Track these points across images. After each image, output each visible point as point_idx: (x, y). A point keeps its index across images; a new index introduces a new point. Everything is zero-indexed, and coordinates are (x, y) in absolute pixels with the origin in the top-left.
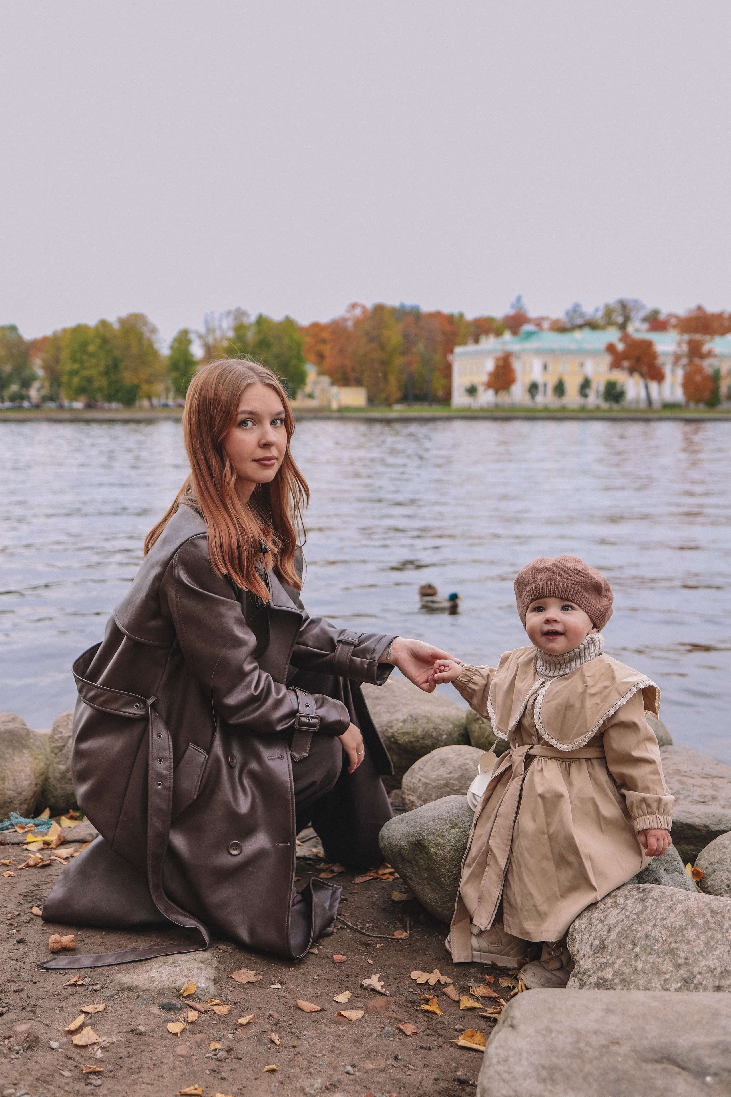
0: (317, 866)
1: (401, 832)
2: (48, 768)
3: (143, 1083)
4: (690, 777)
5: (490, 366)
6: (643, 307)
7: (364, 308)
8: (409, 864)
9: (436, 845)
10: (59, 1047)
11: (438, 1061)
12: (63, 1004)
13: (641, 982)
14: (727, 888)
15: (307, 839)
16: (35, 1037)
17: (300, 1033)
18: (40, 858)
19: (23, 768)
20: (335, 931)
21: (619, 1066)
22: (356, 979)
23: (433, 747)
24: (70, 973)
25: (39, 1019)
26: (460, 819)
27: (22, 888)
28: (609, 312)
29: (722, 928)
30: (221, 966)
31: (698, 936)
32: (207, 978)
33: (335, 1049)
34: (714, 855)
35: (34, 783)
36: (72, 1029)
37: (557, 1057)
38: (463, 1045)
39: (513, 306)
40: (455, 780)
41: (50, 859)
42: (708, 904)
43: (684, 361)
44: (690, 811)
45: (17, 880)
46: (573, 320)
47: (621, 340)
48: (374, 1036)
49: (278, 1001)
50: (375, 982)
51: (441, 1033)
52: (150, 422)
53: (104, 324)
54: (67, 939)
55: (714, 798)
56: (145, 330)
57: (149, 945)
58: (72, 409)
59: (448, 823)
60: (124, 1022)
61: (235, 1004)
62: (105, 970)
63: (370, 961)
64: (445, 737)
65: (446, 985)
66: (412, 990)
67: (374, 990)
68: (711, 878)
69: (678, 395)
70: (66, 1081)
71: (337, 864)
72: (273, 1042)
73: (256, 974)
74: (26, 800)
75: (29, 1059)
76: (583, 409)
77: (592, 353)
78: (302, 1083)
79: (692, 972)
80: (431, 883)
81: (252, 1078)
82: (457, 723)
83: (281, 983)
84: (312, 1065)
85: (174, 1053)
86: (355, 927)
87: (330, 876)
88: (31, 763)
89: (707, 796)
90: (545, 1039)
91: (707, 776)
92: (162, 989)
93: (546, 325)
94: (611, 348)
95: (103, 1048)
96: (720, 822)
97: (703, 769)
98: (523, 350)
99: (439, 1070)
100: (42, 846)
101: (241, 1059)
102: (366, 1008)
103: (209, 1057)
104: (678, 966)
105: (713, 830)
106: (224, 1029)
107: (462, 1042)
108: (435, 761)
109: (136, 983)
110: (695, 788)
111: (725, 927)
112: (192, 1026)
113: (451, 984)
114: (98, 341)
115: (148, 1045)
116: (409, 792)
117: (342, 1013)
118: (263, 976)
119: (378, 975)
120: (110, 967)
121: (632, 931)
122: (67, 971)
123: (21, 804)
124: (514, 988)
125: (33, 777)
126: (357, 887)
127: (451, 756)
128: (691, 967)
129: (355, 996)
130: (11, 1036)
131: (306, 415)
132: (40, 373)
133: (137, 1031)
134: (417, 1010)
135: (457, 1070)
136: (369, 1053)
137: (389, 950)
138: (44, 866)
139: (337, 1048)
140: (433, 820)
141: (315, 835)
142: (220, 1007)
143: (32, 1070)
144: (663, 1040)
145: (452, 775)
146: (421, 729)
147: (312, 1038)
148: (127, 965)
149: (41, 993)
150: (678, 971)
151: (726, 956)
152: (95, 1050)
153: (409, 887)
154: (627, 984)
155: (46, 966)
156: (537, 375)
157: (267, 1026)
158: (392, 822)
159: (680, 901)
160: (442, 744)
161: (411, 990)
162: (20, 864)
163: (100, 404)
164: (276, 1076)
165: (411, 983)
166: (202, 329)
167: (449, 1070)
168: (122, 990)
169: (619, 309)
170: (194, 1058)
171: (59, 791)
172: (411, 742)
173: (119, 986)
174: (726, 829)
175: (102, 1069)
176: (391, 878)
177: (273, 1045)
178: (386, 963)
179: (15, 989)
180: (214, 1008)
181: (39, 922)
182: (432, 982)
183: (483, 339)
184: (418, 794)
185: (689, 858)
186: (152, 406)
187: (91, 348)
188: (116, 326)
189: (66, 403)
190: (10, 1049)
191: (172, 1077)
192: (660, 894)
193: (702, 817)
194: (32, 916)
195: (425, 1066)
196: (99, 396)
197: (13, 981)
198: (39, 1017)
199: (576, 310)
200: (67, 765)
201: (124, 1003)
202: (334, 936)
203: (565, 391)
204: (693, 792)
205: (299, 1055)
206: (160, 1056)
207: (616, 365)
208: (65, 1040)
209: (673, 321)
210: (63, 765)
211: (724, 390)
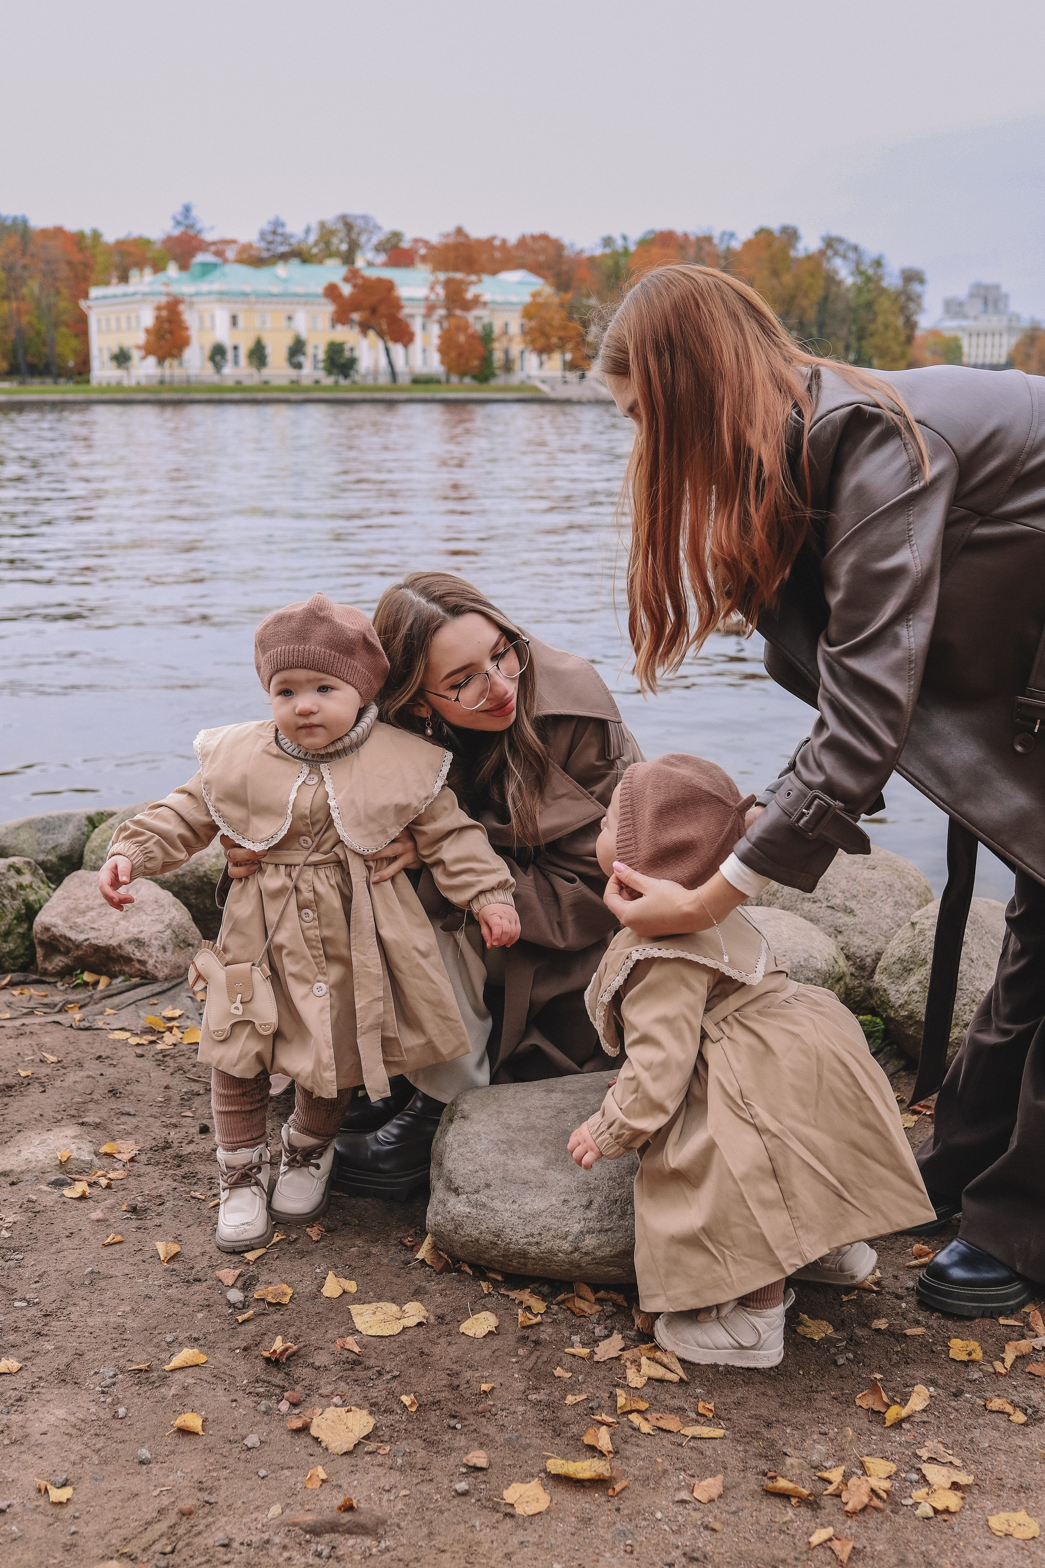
5: (148, 318)
6: (378, 227)
28: (326, 234)
39: (178, 222)
43: (441, 312)
46: (272, 245)
47: (346, 280)
69: (434, 364)
76: (295, 385)
77: (305, 299)
85: (89, 1220)
92: (43, 1168)
93: (231, 253)
94: (332, 292)
98: (199, 294)
103: (127, 1218)
106: (128, 1194)
115: (54, 1218)
156: (222, 333)
169: (340, 226)
183: (134, 274)
199: (276, 229)
203: (267, 358)
207: (341, 318)
209: (423, 251)
211: (498, 356)
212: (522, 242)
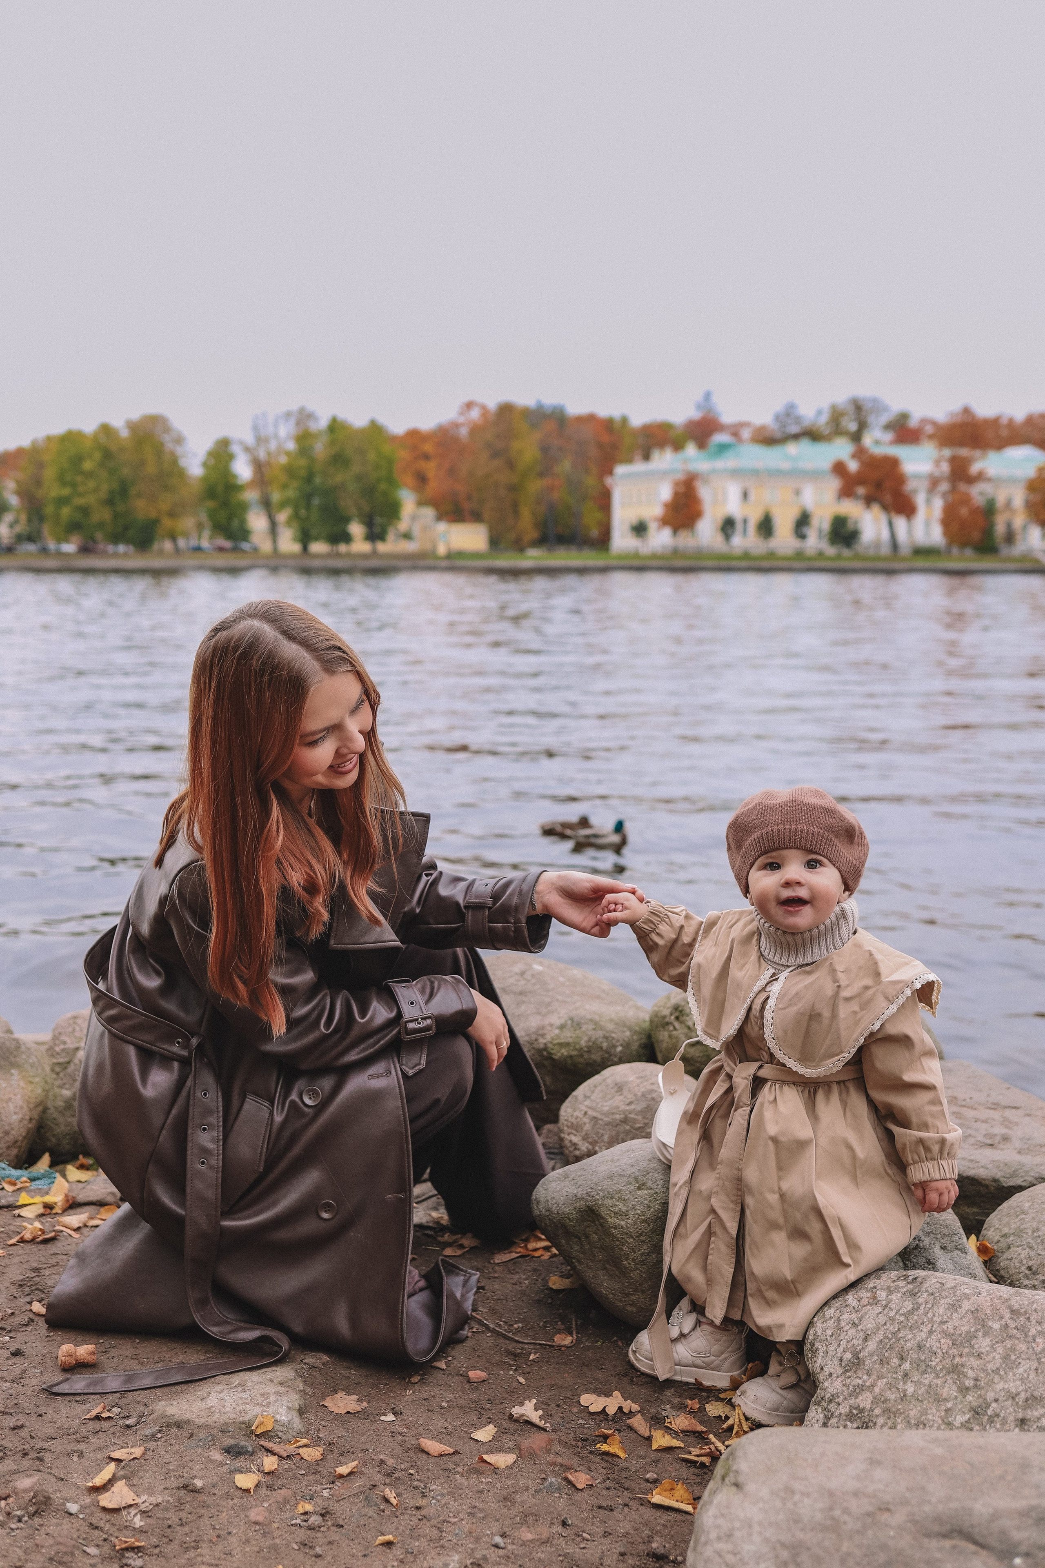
0: (440, 1239)
1: (565, 1194)
2: (47, 1096)
3: (203, 1563)
4: (971, 1108)
5: (666, 493)
6: (886, 409)
7: (483, 407)
8: (575, 1240)
9: (616, 1213)
10: (80, 1512)
11: (624, 1527)
12: (82, 1446)
13: (912, 1413)
14: (1027, 1272)
15: (424, 1197)
16: (44, 1497)
17: (425, 1487)
18: (41, 1230)
19: (12, 1096)
20: (470, 1335)
21: (891, 1543)
22: (502, 1406)
23: (604, 1065)
24: (91, 1400)
25: (49, 1470)
26: (649, 1176)
27: (15, 1273)
28: (836, 416)
29: (1026, 1335)
30: (308, 1389)
31: (992, 1347)
32: (289, 1408)
33: (476, 1510)
34: (1008, 1223)
35: (28, 1117)
36: (98, 1484)
37: (802, 1530)
38: (658, 1502)
39: (698, 407)
40: (636, 1114)
41: (54, 1231)
42: (1007, 1300)
43: (944, 487)
44: (973, 1158)
45: (7, 1261)
46: (785, 427)
47: (854, 456)
48: (532, 1492)
49: (392, 1440)
50: (529, 1410)
51: (626, 1485)
52: (173, 572)
53: (106, 429)
54: (84, 1350)
55: (1006, 1139)
56: (166, 439)
57: (203, 1358)
58: (60, 554)
59: (632, 1181)
60: (172, 1474)
61: (330, 1444)
62: (141, 1396)
63: (522, 1380)
64: (619, 1049)
65: (631, 1414)
66: (583, 1422)
67: (528, 1423)
68: (1005, 1256)
69: (936, 536)
70: (92, 1561)
71: (469, 1235)
72: (387, 1500)
73: (358, 1400)
74: (16, 1142)
75: (37, 1530)
76: (799, 555)
77: (813, 475)
78: (432, 1561)
79: (985, 1399)
80: (607, 1266)
81: (359, 1554)
82: (637, 1028)
83: (395, 1413)
84: (444, 1534)
85: (247, 1519)
86: (497, 1329)
87: (459, 1252)
88: (23, 1088)
89: (995, 1135)
90: (784, 1504)
91: (995, 1106)
92: (226, 1424)
93: (746, 434)
94: (839, 468)
95: (143, 1512)
96: (1015, 1174)
97: (988, 1096)
98: (714, 471)
99: (625, 1540)
100: (41, 1210)
101: (342, 1526)
102: (517, 1449)
103: (296, 1525)
104: (964, 1390)
105: (1006, 1185)
106: (316, 1482)
107: (656, 1499)
108: (607, 1086)
109: (187, 1416)
110: (979, 1125)
111: (1030, 1334)
112: (269, 1478)
113: (639, 1412)
114: (98, 455)
115: (208, 1507)
116: (570, 1131)
117: (486, 1457)
118: (369, 1402)
119: (535, 1401)
120: (148, 1391)
121: (899, 1340)
122: (85, 1397)
123: (8, 1148)
124: (727, 1418)
125: (26, 1108)
126: (497, 1268)
127: (631, 1079)
128: (983, 1392)
129: (502, 1431)
130: (9, 1496)
131: (400, 563)
132: (14, 500)
133: (191, 1487)
134: (591, 1452)
135: (651, 1539)
136: (526, 1516)
137: (547, 1362)
138: (46, 1241)
139: (479, 1510)
140: (611, 1177)
141: (436, 1192)
142: (309, 1450)
143: (42, 1547)
144: (953, 1505)
145: (633, 1107)
146: (585, 1039)
147: (443, 1495)
148: (173, 1388)
149: (50, 1430)
150: (964, 1397)
151: (1032, 1376)
152: (132, 1515)
153: (574, 1268)
154: (892, 1416)
155: (55, 1389)
156: (733, 506)
157: (378, 1478)
158: (551, 1179)
159: (967, 1297)
160: (616, 1059)
161: (581, 1421)
162: (11, 1238)
163: (101, 546)
164: (394, 1551)
165: (581, 1412)
166: (249, 439)
167: (640, 1540)
168: (168, 1426)
169: (851, 409)
170: (275, 1525)
171: (62, 1127)
172: (571, 1057)
173: (164, 1421)
174: (1024, 1184)
175: (143, 1544)
176: (547, 1255)
177: (387, 1505)
178: (545, 1382)
179: (12, 1425)
180: (301, 1451)
181: (41, 1325)
182: (611, 1410)
183: (656, 455)
184: (584, 1133)
185: (973, 1227)
186: (177, 551)
187: (88, 465)
188: (124, 433)
189: (52, 545)
190: (8, 1514)
191: (244, 1554)
192: (938, 1286)
193: (990, 1166)
194: (31, 1316)
195: (606, 1534)
196: (99, 536)
197: (7, 1413)
198: (48, 1467)
199: (789, 413)
200: (74, 1090)
201: (171, 1445)
202: (469, 1343)
203: (774, 530)
204: (976, 1130)
205: (425, 1520)
206: (226, 1523)
207: (846, 492)
208: (88, 1501)
209: (929, 429)
210: (67, 1089)
211: (1000, 528)
212: (1030, 421)
